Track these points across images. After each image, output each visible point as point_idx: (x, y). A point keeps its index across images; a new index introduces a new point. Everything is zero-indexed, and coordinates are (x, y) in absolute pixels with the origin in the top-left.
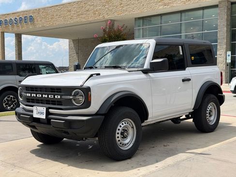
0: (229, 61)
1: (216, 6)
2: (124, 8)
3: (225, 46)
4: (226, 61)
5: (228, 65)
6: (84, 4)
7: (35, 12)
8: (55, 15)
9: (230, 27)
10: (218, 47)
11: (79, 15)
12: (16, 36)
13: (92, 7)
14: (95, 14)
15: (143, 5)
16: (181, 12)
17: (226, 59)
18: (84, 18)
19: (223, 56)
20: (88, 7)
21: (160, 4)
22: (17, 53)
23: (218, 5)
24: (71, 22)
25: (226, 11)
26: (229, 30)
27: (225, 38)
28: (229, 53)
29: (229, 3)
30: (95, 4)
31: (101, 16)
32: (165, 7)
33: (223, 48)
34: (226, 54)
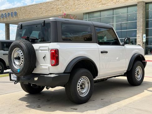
0: (144, 40)
1: (136, 5)
2: (76, 7)
3: (142, 31)
4: (143, 41)
5: (144, 43)
6: (50, 4)
7: (18, 10)
8: (31, 11)
9: (145, 18)
10: (137, 32)
11: (47, 11)
12: (6, 25)
13: (55, 6)
14: (57, 10)
15: (89, 5)
16: (113, 9)
17: (143, 40)
18: (50, 13)
19: (141, 37)
20: (53, 6)
21: (99, 4)
22: (6, 36)
23: (137, 4)
24: (42, 16)
25: (142, 8)
26: (144, 21)
27: (142, 26)
28: (145, 35)
29: (144, 3)
30: (57, 4)
31: (61, 12)
32: (103, 6)
33: (140, 32)
34: (143, 36)
